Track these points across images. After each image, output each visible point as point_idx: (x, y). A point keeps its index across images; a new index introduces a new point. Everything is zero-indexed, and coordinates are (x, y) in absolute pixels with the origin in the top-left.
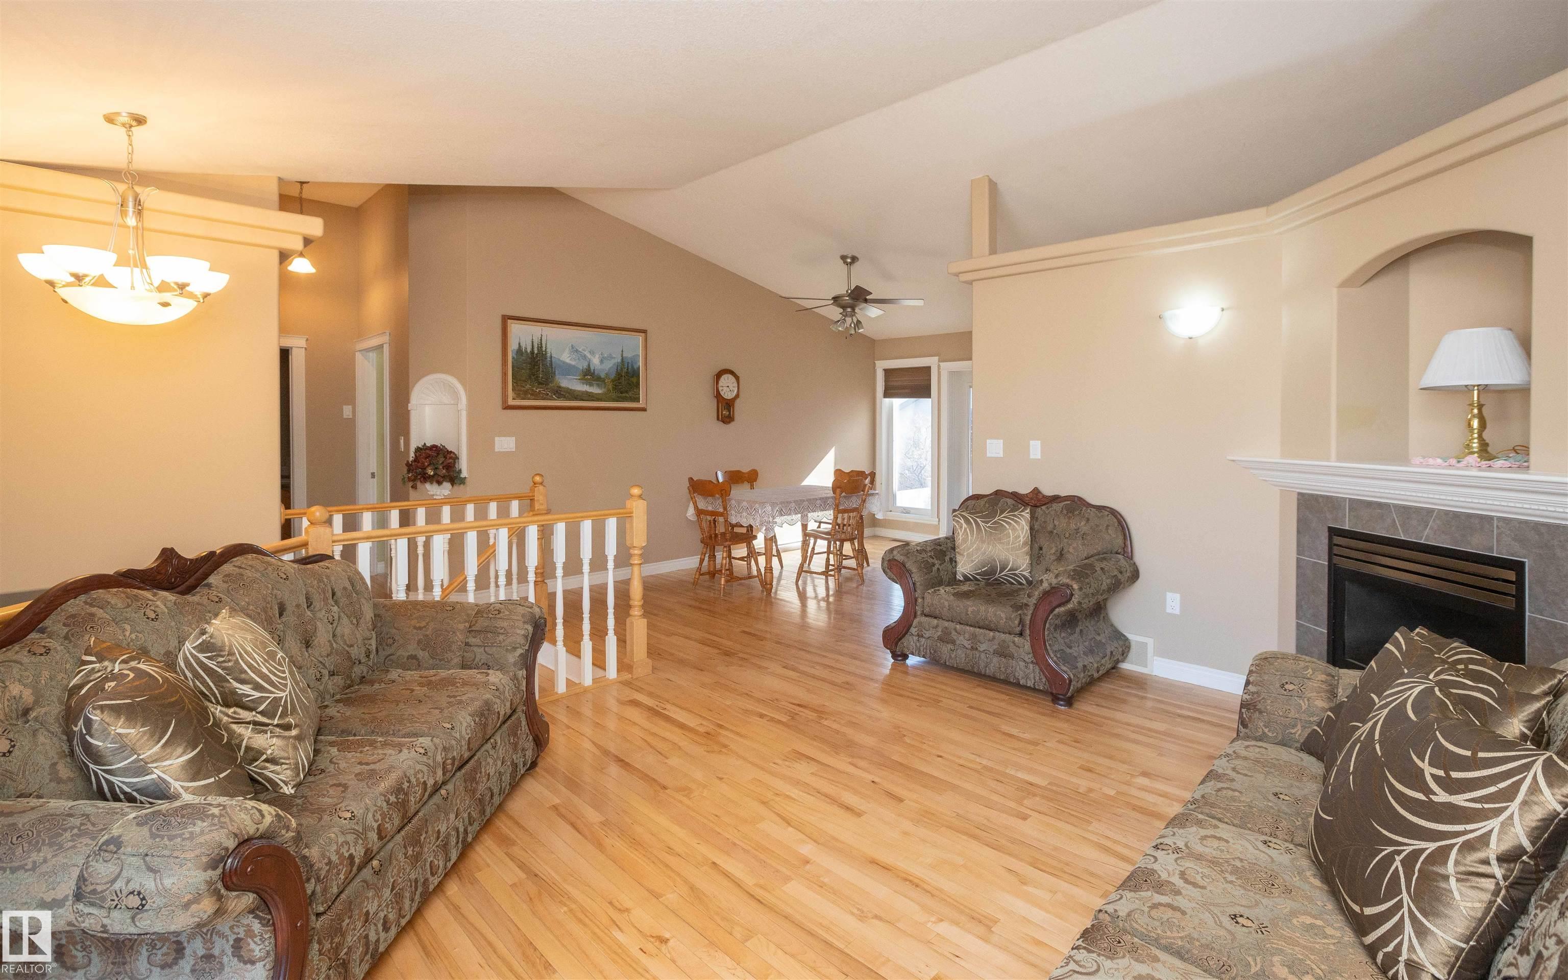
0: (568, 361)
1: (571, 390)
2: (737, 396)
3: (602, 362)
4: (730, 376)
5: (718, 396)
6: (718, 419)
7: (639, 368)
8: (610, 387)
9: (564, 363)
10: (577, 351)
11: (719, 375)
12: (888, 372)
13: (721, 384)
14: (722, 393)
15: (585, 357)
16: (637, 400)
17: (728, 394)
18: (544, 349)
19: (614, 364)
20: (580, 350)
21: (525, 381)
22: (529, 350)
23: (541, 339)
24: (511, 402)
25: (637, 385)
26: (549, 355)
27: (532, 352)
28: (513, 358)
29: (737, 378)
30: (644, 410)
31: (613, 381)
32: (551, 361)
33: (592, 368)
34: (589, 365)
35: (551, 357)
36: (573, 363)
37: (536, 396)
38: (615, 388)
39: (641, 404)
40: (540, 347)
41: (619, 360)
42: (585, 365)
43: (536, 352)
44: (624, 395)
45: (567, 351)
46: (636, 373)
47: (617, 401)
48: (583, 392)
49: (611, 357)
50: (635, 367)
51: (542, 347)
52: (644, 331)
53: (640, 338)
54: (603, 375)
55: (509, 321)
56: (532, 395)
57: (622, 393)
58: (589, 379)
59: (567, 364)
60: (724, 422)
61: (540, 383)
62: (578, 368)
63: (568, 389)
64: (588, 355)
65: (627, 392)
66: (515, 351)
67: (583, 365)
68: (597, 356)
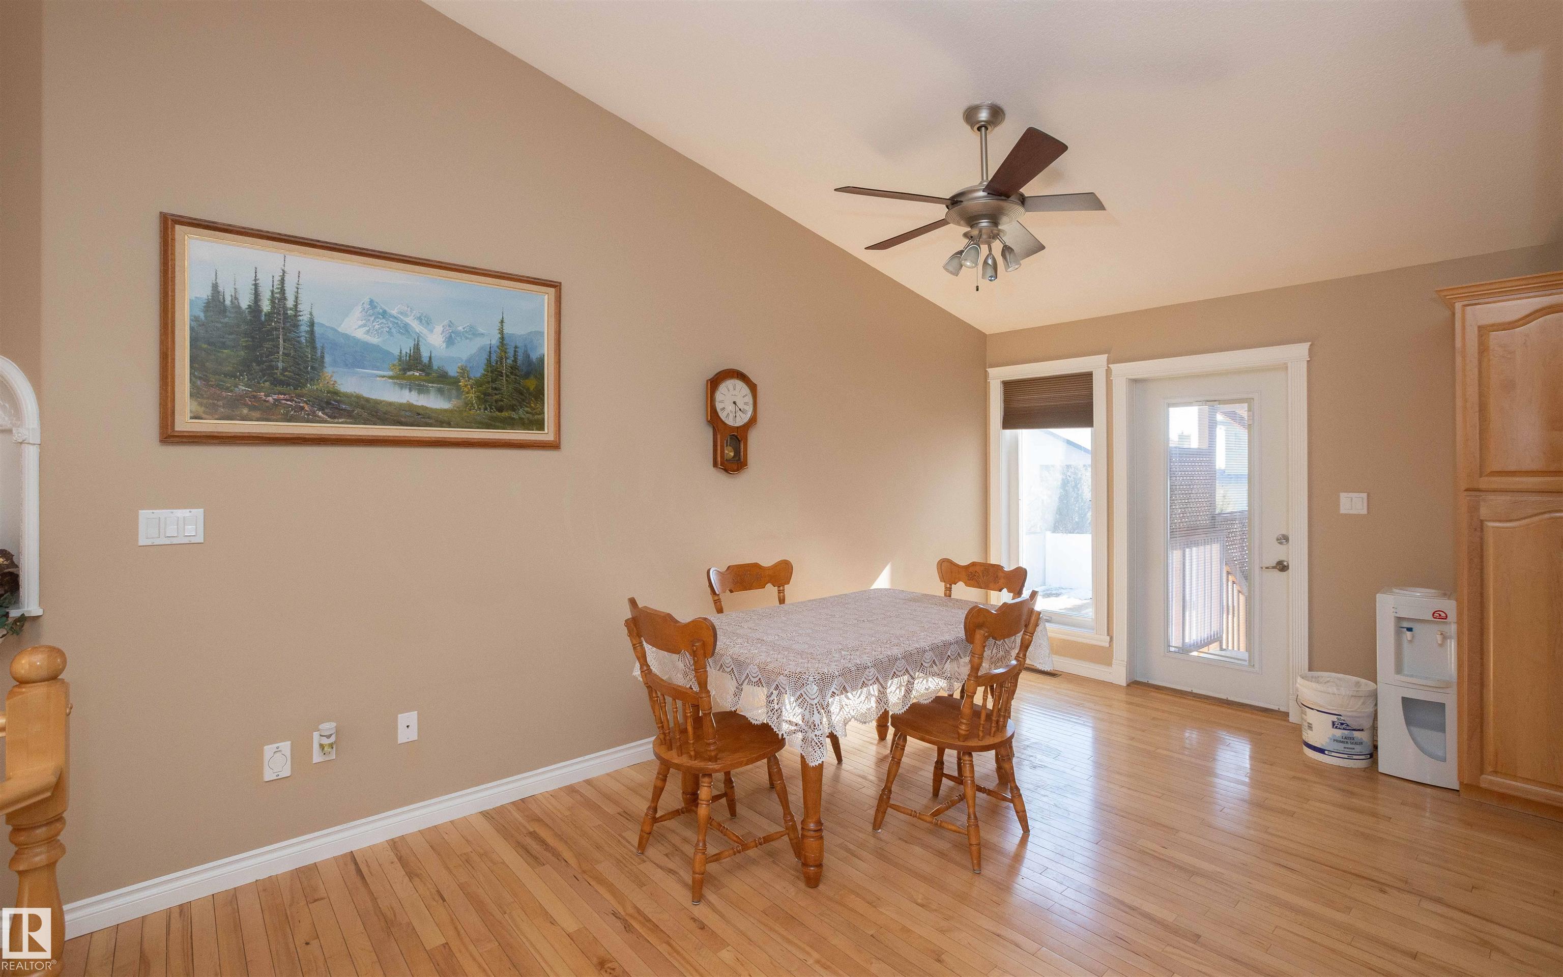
0: (360, 334)
1: (368, 400)
2: (753, 421)
3: (450, 341)
4: (739, 384)
5: (714, 419)
6: (715, 464)
7: (541, 360)
8: (472, 396)
9: (347, 337)
10: (384, 314)
11: (714, 383)
12: (1010, 387)
13: (719, 396)
14: (723, 416)
15: (406, 329)
16: (540, 425)
17: (733, 417)
18: (290, 303)
19: (482, 349)
20: (394, 312)
21: (234, 376)
22: (245, 302)
23: (282, 281)
24: (184, 423)
25: (539, 394)
26: (304, 318)
27: (255, 308)
28: (195, 319)
29: (753, 388)
30: (554, 446)
31: (479, 383)
32: (312, 332)
33: (425, 354)
34: (417, 348)
35: (312, 324)
36: (374, 340)
37: (267, 413)
38: (484, 398)
39: (547, 435)
40: (279, 297)
41: (495, 341)
42: (407, 347)
43: (266, 306)
44: (505, 414)
45: (357, 313)
46: (535, 370)
47: (488, 426)
48: (402, 407)
49: (473, 333)
50: (534, 356)
51: (284, 298)
52: (555, 286)
53: (546, 297)
54: (453, 371)
55: (177, 227)
56: (252, 408)
57: (500, 410)
58: (416, 378)
59: (357, 341)
60: (726, 470)
61: (276, 382)
62: (388, 353)
63: (359, 397)
64: (416, 326)
65: (513, 408)
66: (202, 305)
67: (401, 346)
68: (439, 329)
